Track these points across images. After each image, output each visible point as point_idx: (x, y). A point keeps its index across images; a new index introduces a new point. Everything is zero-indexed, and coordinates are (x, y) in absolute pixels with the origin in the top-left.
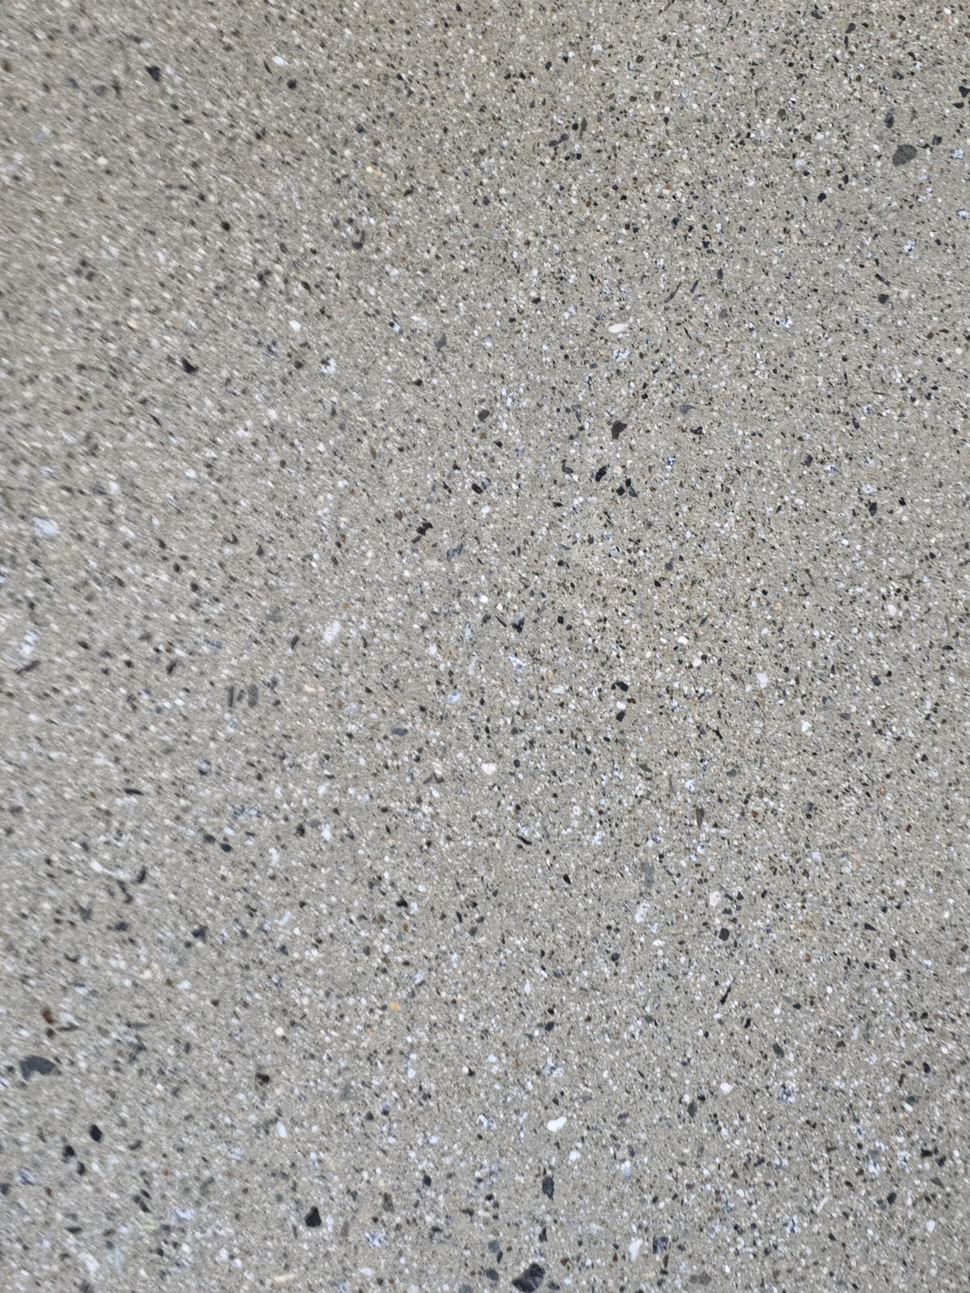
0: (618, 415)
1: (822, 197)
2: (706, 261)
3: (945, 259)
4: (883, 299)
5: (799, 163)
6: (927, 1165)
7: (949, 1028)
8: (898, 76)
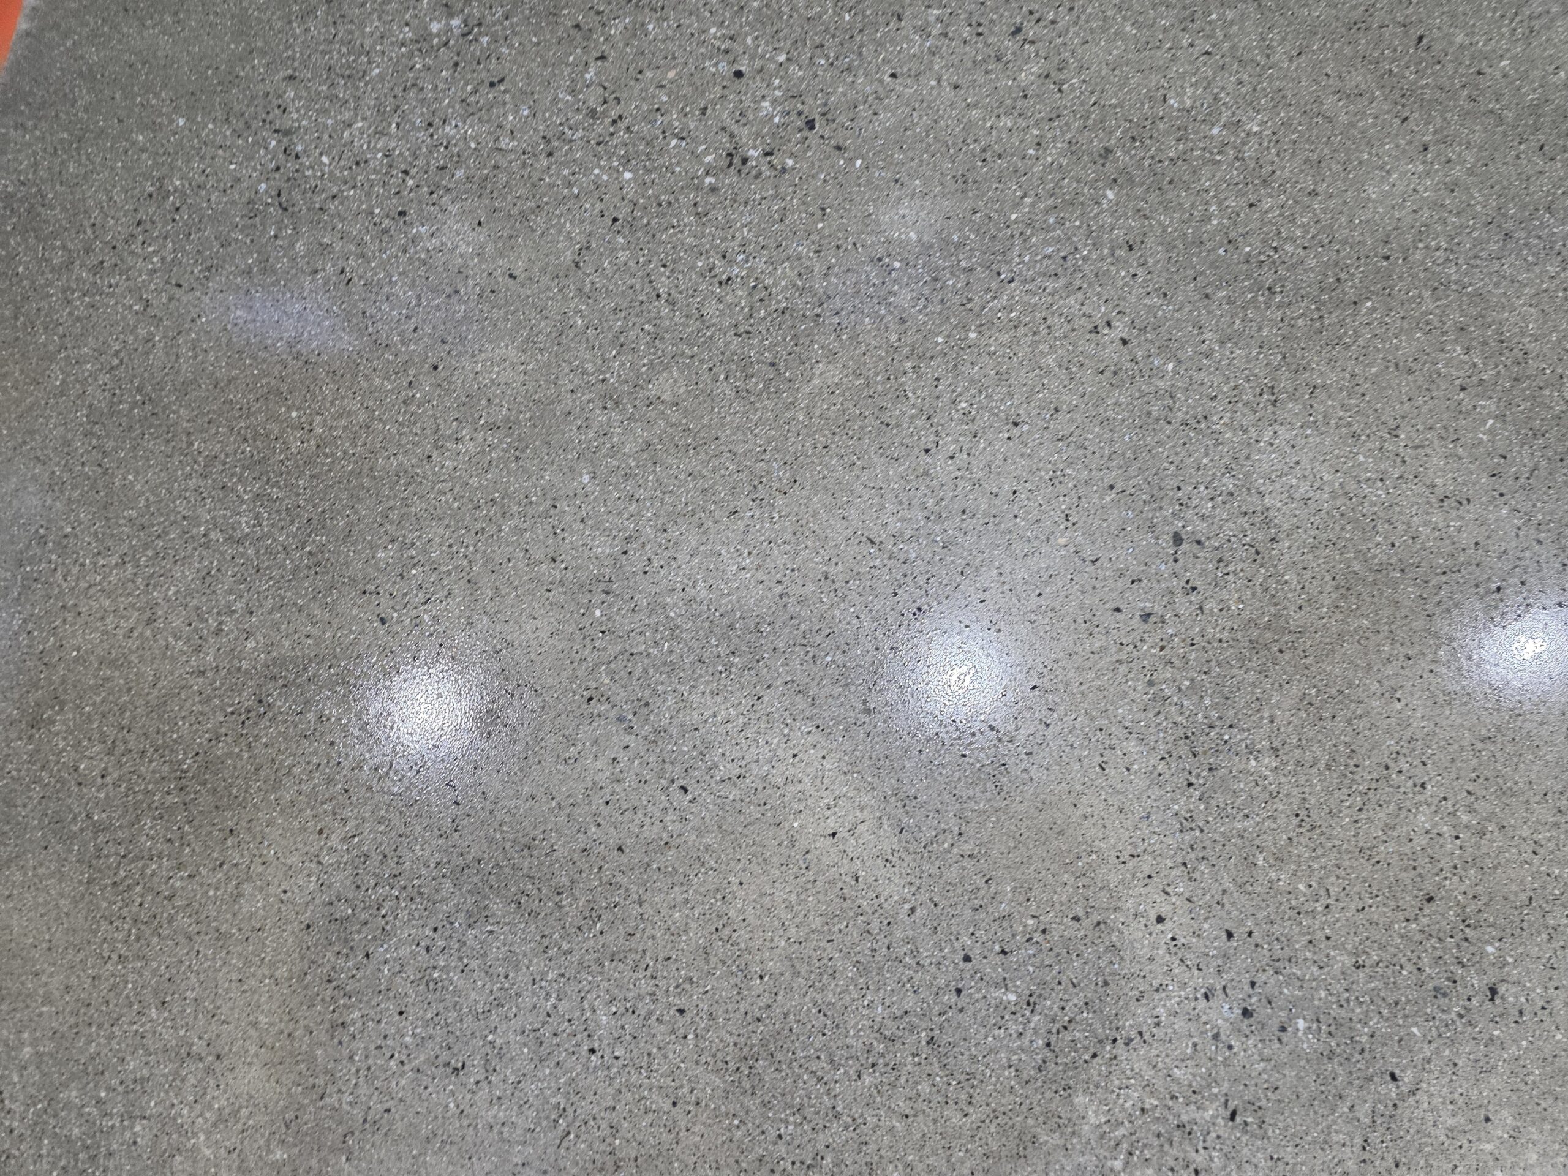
0: (1130, 346)
1: (1179, 488)
2: (1179, 420)
3: (1113, 528)
4: (1112, 487)
5: (1202, 488)
6: (724, 277)
7: (769, 319)
8: (1220, 560)
